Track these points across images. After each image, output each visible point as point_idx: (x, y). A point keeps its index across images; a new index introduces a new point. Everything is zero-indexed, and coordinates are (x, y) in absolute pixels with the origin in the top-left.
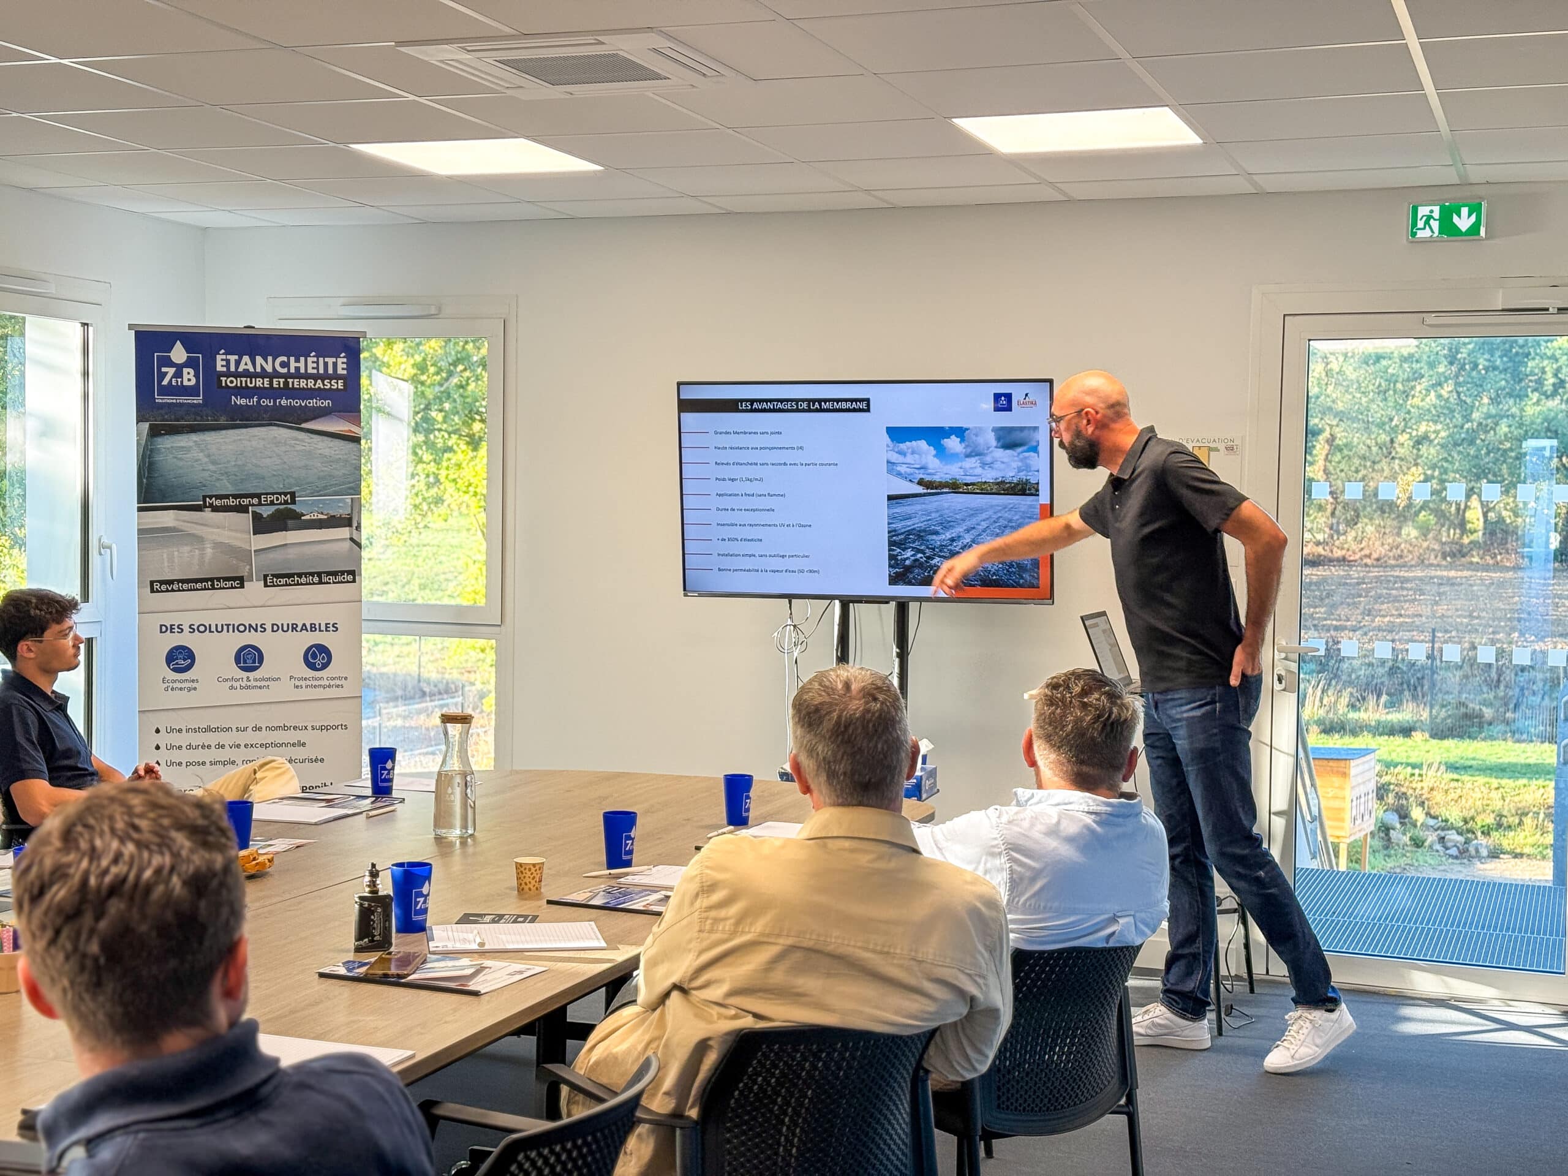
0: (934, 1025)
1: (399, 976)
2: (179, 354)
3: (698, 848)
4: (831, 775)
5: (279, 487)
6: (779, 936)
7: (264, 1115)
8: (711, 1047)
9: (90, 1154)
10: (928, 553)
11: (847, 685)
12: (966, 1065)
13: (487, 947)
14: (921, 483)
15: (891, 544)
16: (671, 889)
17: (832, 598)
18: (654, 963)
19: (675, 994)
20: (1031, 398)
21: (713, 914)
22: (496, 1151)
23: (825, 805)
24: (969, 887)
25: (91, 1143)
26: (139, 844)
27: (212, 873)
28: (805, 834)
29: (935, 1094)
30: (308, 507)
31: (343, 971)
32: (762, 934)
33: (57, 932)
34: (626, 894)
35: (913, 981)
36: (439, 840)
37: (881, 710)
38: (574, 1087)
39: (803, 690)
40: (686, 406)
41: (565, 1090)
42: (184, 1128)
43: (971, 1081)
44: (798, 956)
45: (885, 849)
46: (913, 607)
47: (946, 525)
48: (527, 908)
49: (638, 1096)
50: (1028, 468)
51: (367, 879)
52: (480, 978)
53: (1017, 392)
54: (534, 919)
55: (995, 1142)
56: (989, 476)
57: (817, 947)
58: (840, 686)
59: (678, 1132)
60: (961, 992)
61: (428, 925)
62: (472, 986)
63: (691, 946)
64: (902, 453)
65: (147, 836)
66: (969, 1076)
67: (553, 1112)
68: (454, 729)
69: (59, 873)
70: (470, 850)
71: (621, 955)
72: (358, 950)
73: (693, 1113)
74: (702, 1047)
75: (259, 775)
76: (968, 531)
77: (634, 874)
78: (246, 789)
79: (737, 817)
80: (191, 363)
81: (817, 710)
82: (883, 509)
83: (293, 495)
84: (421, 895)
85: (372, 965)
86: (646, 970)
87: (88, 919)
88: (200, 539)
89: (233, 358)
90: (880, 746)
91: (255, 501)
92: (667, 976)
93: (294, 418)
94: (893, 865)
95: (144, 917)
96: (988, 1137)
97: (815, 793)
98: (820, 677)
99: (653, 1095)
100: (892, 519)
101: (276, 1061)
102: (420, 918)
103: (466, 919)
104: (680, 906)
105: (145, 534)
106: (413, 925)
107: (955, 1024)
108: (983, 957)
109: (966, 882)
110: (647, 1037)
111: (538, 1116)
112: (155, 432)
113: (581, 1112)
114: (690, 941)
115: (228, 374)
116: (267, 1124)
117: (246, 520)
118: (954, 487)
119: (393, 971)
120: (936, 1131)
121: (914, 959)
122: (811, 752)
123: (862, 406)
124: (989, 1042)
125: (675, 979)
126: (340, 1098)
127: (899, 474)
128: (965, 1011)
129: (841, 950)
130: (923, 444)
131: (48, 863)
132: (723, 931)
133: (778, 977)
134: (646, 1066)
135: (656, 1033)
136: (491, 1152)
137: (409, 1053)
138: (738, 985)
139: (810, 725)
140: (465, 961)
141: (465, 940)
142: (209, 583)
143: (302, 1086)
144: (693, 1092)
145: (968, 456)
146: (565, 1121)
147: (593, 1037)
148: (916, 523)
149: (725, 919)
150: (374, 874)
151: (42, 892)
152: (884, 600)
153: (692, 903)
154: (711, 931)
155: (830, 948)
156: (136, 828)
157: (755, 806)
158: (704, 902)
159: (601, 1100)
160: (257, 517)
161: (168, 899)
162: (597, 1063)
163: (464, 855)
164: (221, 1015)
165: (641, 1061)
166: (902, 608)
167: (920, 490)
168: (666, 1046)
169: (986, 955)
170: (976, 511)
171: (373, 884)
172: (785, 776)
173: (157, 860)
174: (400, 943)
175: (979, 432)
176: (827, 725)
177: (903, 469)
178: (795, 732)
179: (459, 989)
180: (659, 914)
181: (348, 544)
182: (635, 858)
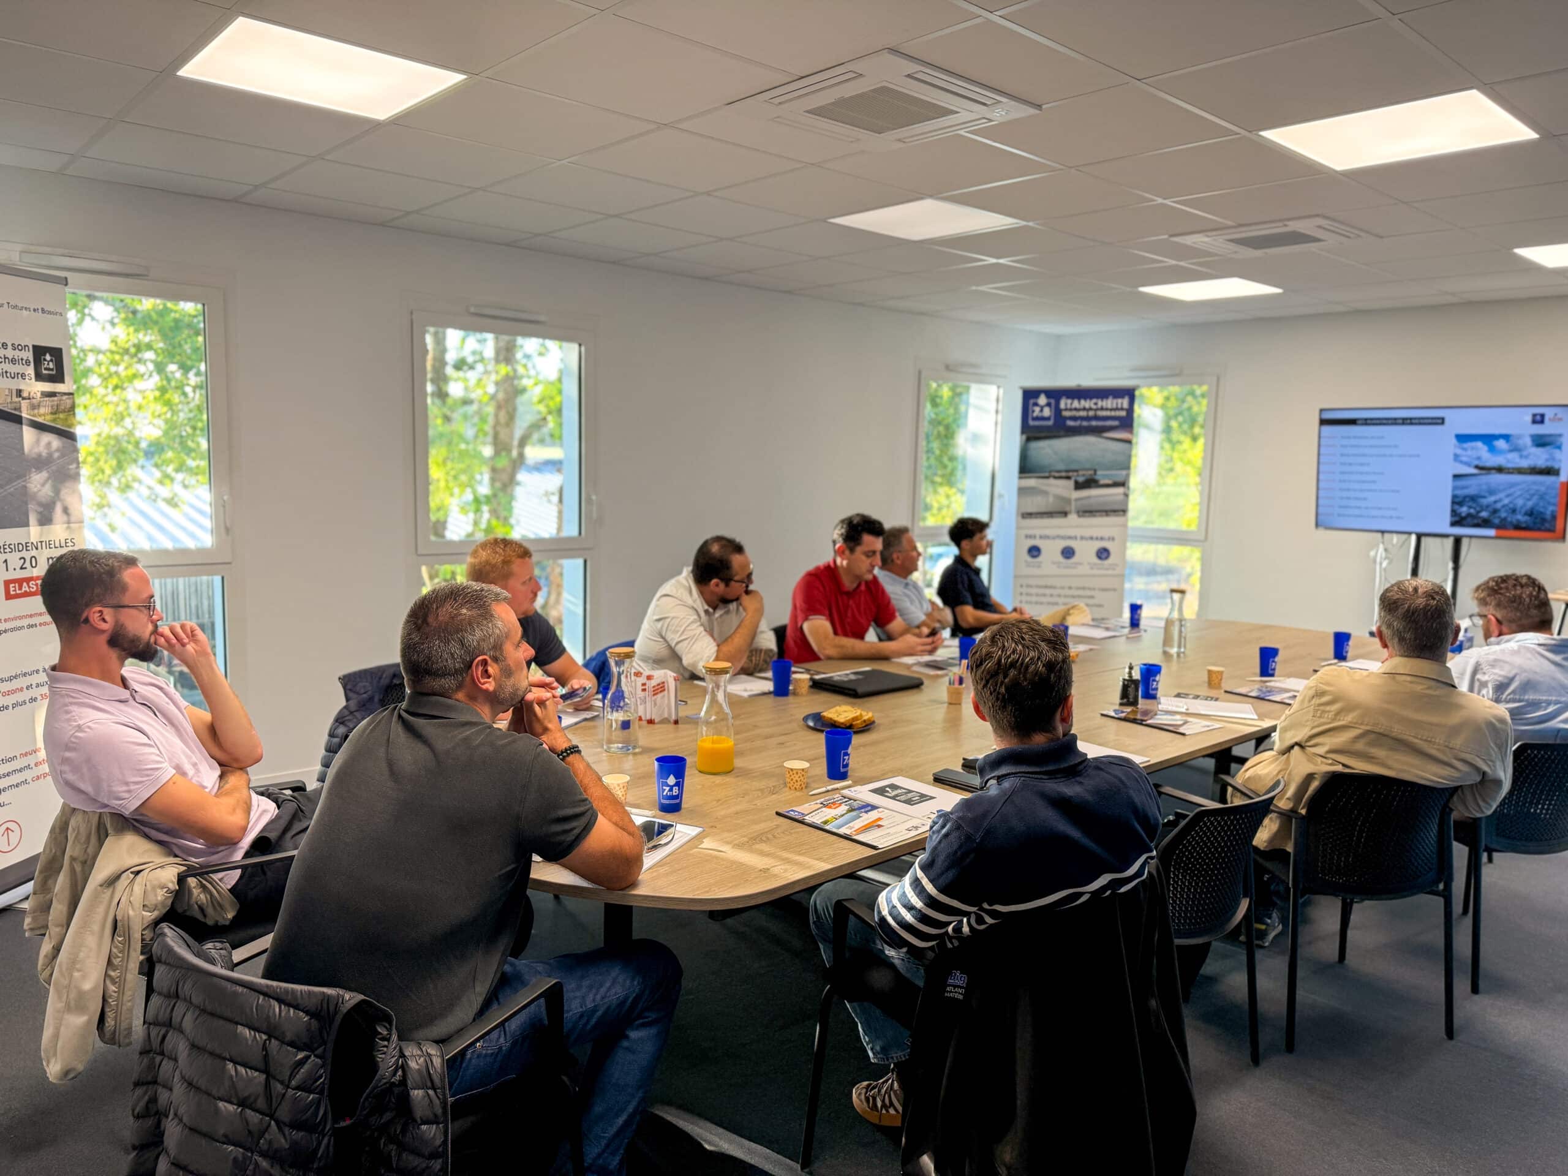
0: (1459, 784)
1: (1142, 720)
2: (1042, 400)
3: (1316, 671)
4: (1401, 640)
5: (1088, 466)
6: (1362, 724)
7: (1078, 779)
8: (1314, 778)
9: (999, 783)
10: (1478, 509)
11: (1416, 589)
12: (1477, 809)
13: (1190, 711)
14: (1477, 467)
15: (1453, 503)
16: (1298, 692)
17: (1410, 533)
18: (1285, 730)
19: (1296, 748)
20: (1559, 416)
21: (1322, 708)
22: (1191, 815)
23: (1396, 655)
24: (1488, 710)
25: (1000, 779)
26: (1023, 646)
27: (1056, 663)
28: (1382, 671)
29: (1454, 821)
30: (1103, 476)
31: (1113, 714)
32: (1350, 722)
33: (987, 682)
34: (1271, 691)
35: (1445, 759)
36: (1165, 653)
37: (1437, 604)
38: (1235, 788)
39: (1387, 591)
40: (1324, 422)
41: (1230, 789)
42: (1041, 779)
43: (1480, 819)
44: (1373, 736)
45: (1433, 683)
46: (1465, 542)
47: (1492, 492)
48: (1213, 693)
49: (1273, 798)
50: (1553, 459)
51: (1127, 670)
52: (1185, 727)
53: (1549, 413)
54: (1217, 699)
55: (1495, 855)
56: (1525, 464)
57: (1386, 733)
58: (1411, 590)
59: (1294, 820)
60: (1478, 769)
61: (1158, 696)
62: (1181, 730)
63: (1308, 723)
64: (1465, 449)
65: (1027, 643)
66: (1479, 815)
67: (1223, 799)
68: (1176, 596)
69: (989, 655)
70: (1182, 660)
71: (1266, 724)
72: (1121, 704)
73: (1303, 812)
74: (1310, 777)
75: (1071, 612)
76: (1508, 496)
77: (1275, 681)
78: (1064, 618)
79: (1340, 654)
80: (1049, 405)
81: (1395, 602)
82: (1449, 483)
83: (1095, 471)
84: (1154, 680)
85: (1128, 713)
86: (1280, 732)
87: (1001, 677)
88: (1046, 493)
89: (1069, 401)
90: (1434, 625)
91: (1075, 474)
92: (1293, 737)
93: (1098, 431)
94: (1437, 693)
95: (1025, 679)
96: (1490, 851)
97: (1390, 648)
98: (1399, 584)
99: (1281, 799)
100: (1455, 488)
101: (1086, 755)
102: (1154, 692)
103: (1178, 695)
104: (1303, 701)
105: (1022, 491)
106: (1150, 696)
107: (1471, 786)
108: (1494, 751)
109: (1486, 707)
110: (1279, 768)
111: (1213, 799)
112: (1029, 439)
113: (1238, 801)
114: (1307, 721)
115: (1066, 409)
116: (1081, 783)
117: (1071, 483)
118: (1500, 470)
119: (1139, 717)
120: (1455, 844)
121: (1447, 747)
122: (1389, 626)
123: (1441, 421)
124: (1494, 799)
125: (1296, 740)
126: (1116, 777)
127: (1461, 462)
128: (1478, 779)
129: (1400, 736)
130: (1479, 444)
131: (984, 650)
132: (1328, 718)
133: (1360, 746)
134: (1277, 783)
135: (1284, 767)
136: (1188, 815)
137: (1146, 759)
138: (1334, 747)
139: (1390, 610)
140: (1178, 717)
141: (1177, 706)
142: (1050, 514)
143: (1098, 768)
144: (1304, 800)
145: (1511, 451)
146: (1230, 805)
147: (1248, 764)
148: (1471, 491)
149: (1329, 712)
150: (1131, 668)
151: (981, 664)
152: (1446, 536)
153: (1310, 701)
154: (1320, 717)
155: (1394, 734)
156: (1023, 639)
157: (1351, 648)
158: (1316, 701)
159: (1252, 798)
160: (1076, 483)
161: (1036, 673)
162: (1249, 778)
163: (1178, 662)
164: (1060, 730)
165: (1275, 780)
166: (1458, 542)
167: (1475, 471)
168: (1290, 774)
169: (1496, 749)
170: (1512, 485)
171: (1130, 673)
172: (1372, 634)
173: (1032, 654)
174: (1142, 703)
175: (1519, 437)
176: (1401, 611)
177: (1464, 459)
178: (1380, 614)
179: (1174, 731)
180: (1290, 705)
181: (1122, 497)
182: (1277, 672)
